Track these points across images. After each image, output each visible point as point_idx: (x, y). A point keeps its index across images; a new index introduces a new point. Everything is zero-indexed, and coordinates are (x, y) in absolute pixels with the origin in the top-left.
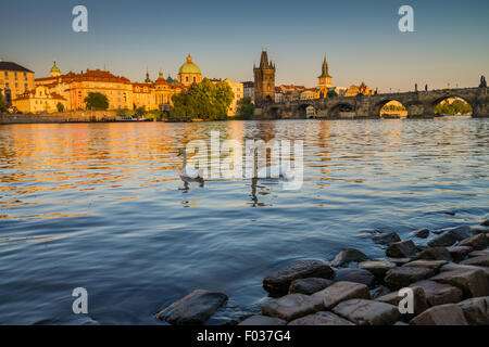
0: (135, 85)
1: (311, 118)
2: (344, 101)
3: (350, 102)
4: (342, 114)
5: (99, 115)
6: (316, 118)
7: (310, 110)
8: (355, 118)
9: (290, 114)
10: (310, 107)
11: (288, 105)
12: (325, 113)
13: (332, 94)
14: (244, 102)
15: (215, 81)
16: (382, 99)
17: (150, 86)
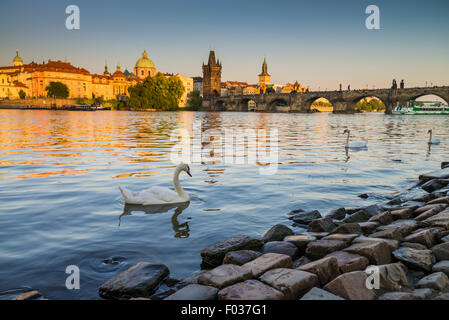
0: (94, 76)
1: (252, 110)
2: (280, 97)
3: (286, 98)
4: (279, 108)
5: (60, 103)
6: (257, 111)
7: (251, 103)
8: (290, 112)
9: (234, 106)
10: (252, 102)
11: (232, 99)
12: (264, 106)
13: (270, 90)
14: (194, 94)
15: (168, 75)
16: (312, 96)
17: (108, 78)
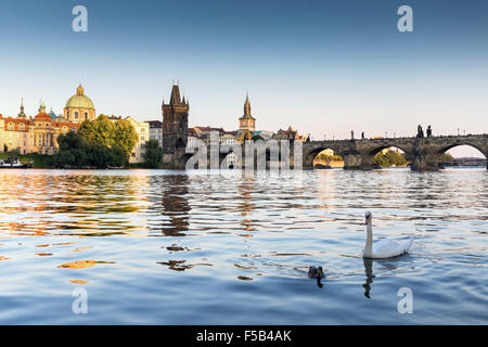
0: (7, 121)
14: (151, 145)
15: (113, 118)
16: (316, 147)
17: (28, 123)
